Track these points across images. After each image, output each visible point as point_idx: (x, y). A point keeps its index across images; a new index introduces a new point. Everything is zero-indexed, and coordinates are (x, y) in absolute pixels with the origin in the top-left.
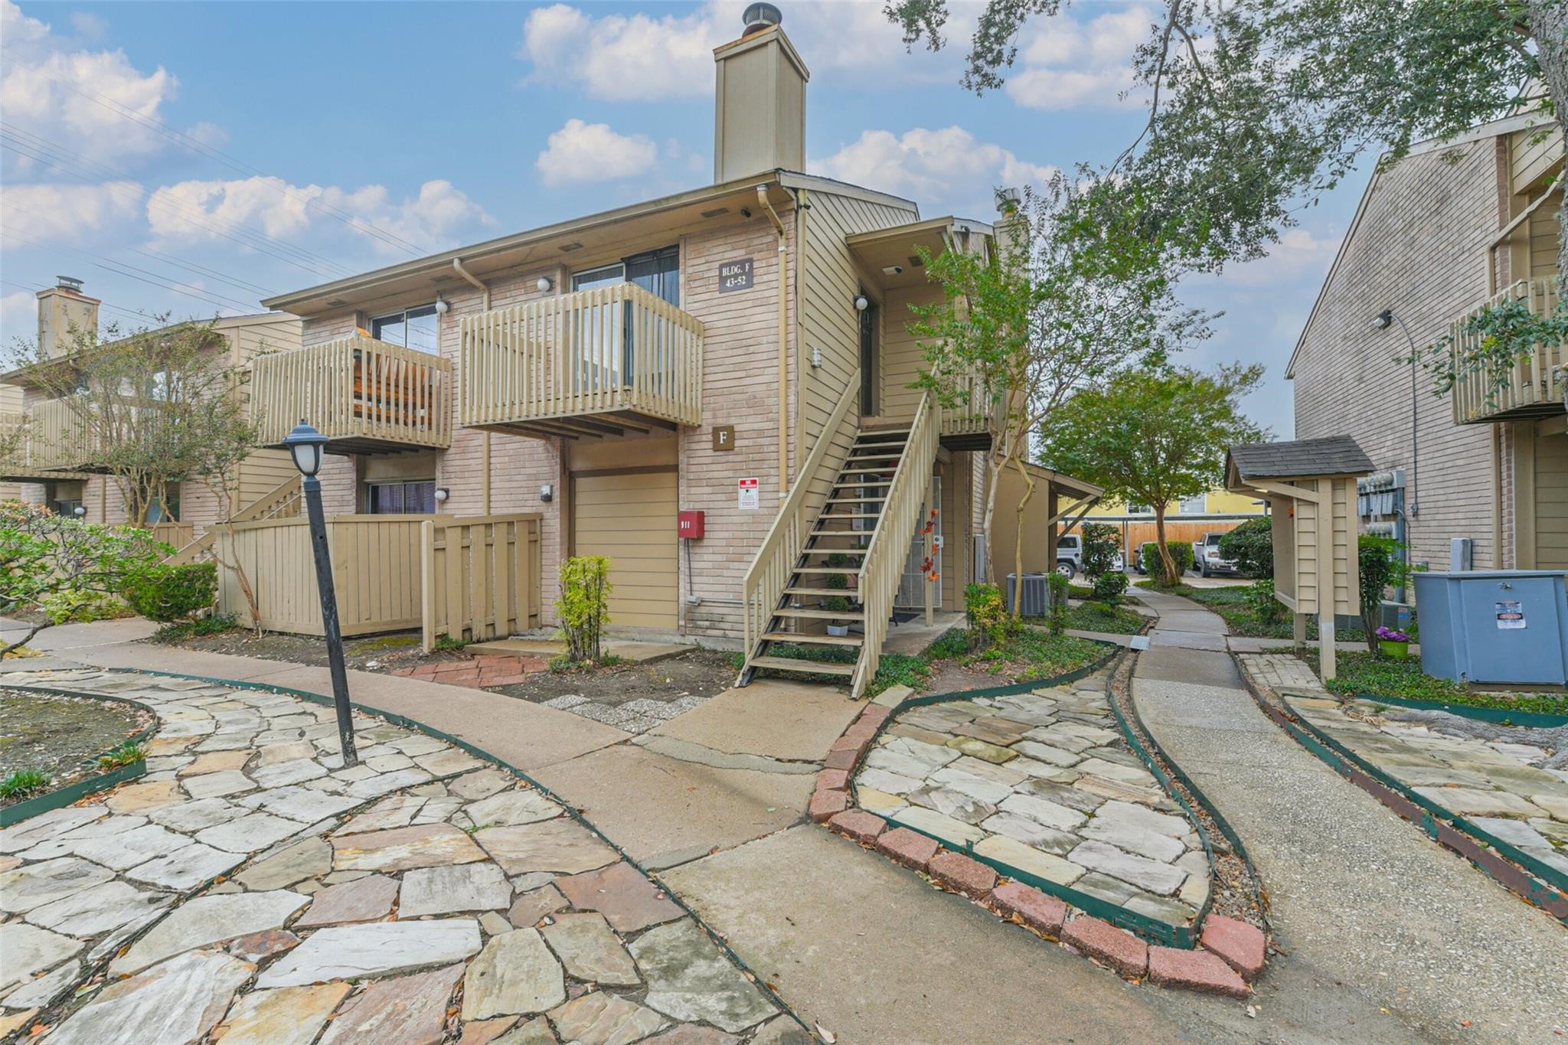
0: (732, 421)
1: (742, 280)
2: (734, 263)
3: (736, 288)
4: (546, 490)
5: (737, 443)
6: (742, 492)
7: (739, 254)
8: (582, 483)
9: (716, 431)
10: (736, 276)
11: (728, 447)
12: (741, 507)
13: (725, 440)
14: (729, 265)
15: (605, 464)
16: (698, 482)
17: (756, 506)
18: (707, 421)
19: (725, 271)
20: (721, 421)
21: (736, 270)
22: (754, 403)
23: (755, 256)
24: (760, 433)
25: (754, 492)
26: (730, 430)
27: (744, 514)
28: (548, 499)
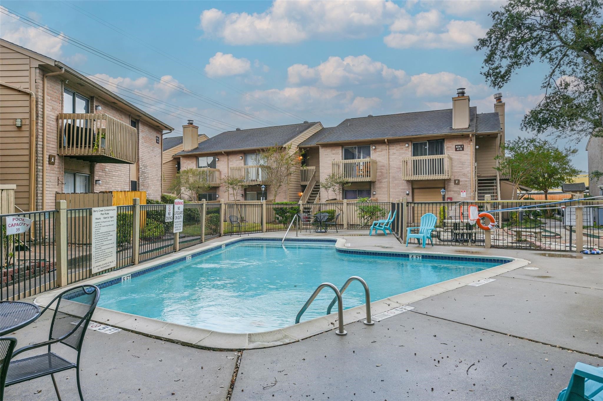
0: (459, 179)
1: (461, 149)
2: (459, 145)
3: (460, 150)
4: (408, 192)
5: (460, 183)
6: (462, 193)
7: (460, 143)
8: (415, 191)
9: (455, 181)
10: (459, 148)
11: (458, 184)
12: (461, 196)
13: (457, 182)
14: (458, 145)
15: (422, 186)
16: (450, 191)
17: (465, 196)
18: (453, 178)
19: (457, 147)
20: (456, 178)
21: (459, 147)
22: (464, 175)
23: (464, 144)
24: (466, 181)
25: (465, 193)
26: (459, 180)
27: (462, 198)
28: (408, 194)
